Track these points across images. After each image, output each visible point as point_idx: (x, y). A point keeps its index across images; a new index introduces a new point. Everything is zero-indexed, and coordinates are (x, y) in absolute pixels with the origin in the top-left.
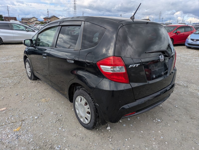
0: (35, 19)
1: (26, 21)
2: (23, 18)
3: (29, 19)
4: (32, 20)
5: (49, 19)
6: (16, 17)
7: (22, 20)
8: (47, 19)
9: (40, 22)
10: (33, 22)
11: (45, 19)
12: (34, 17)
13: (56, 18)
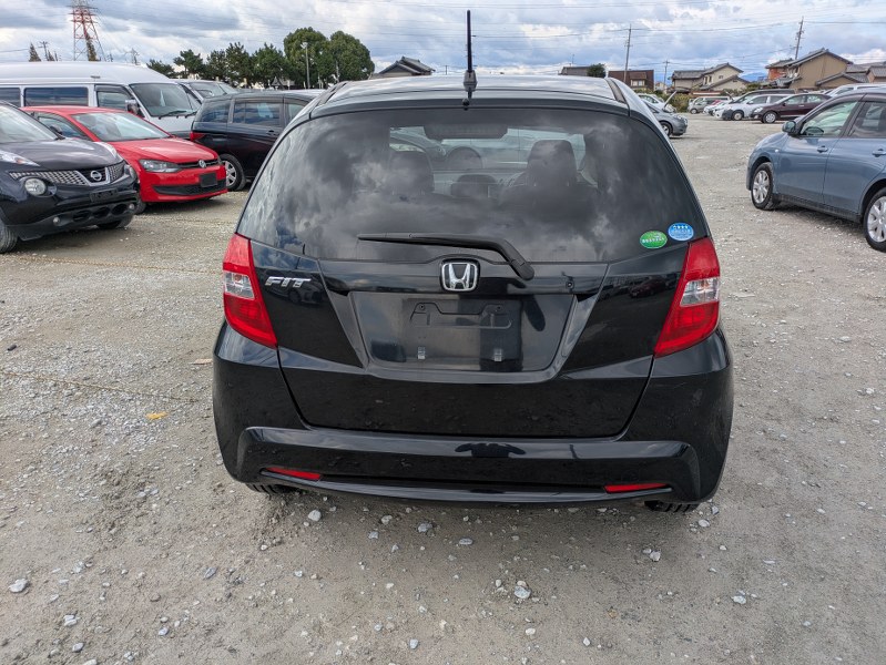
0: (728, 74)
1: (688, 85)
2: (680, 72)
3: (705, 74)
4: (715, 79)
5: (795, 67)
6: (652, 72)
7: (674, 80)
8: (785, 68)
9: (744, 87)
10: (715, 89)
11: (774, 68)
12: (728, 66)
13: (829, 59)
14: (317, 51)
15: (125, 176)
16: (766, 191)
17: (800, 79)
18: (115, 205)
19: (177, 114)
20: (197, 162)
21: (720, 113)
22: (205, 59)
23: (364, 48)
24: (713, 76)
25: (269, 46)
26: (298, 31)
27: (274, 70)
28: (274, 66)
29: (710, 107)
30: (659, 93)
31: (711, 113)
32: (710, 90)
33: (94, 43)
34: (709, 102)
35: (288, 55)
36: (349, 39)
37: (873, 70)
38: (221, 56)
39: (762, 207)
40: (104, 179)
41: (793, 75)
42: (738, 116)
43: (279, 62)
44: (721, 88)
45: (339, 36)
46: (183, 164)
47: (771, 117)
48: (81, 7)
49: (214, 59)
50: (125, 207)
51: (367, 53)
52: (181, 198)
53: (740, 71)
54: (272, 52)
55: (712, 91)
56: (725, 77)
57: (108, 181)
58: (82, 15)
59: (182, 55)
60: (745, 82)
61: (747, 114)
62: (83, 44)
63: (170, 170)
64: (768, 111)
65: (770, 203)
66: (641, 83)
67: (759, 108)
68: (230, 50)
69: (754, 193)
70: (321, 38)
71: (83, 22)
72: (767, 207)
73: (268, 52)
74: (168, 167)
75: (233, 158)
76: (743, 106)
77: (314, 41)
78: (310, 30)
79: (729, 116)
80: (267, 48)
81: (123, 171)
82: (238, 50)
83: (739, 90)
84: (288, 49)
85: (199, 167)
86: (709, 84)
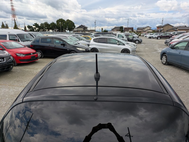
0: (148, 28)
1: (140, 30)
2: (139, 28)
3: (144, 28)
4: (146, 29)
5: (162, 27)
6: (133, 28)
7: (138, 29)
8: (160, 27)
9: (152, 31)
10: (146, 31)
11: (158, 27)
12: (148, 27)
13: (169, 26)
14: (63, 23)
15: (10, 59)
16: (165, 61)
17: (163, 29)
18: (7, 67)
19: (28, 41)
20: (30, 54)
21: (148, 37)
22: (39, 25)
23: (73, 23)
24: (145, 29)
25: (53, 22)
26: (59, 19)
27: (54, 27)
28: (54, 26)
29: (146, 35)
30: (134, 32)
31: (146, 36)
32: (145, 31)
33: (16, 21)
34: (145, 34)
35: (57, 24)
36: (70, 21)
37: (178, 28)
38: (43, 24)
39: (165, 64)
40: (4, 61)
41: (162, 29)
42: (152, 38)
43: (55, 26)
44: (148, 31)
45: (68, 20)
46: (27, 54)
47: (159, 38)
48: (14, 14)
49: (41, 25)
50: (10, 67)
51: (74, 24)
52: (26, 62)
53: (151, 28)
54: (54, 23)
55: (145, 32)
56: (148, 29)
57: (5, 61)
58: (14, 16)
59: (35, 24)
60: (152, 30)
61: (154, 37)
62: (14, 22)
63: (24, 56)
64: (158, 37)
65: (167, 64)
66: (131, 30)
67: (156, 36)
68: (45, 23)
69: (162, 61)
70: (64, 21)
71: (14, 17)
72: (166, 64)
73: (53, 24)
74: (23, 55)
75: (40, 51)
76: (153, 36)
77: (63, 21)
78: (62, 19)
79: (150, 38)
80: (53, 23)
81: (10, 58)
82: (47, 23)
83: (151, 32)
84: (57, 23)
85: (31, 55)
86: (145, 30)
